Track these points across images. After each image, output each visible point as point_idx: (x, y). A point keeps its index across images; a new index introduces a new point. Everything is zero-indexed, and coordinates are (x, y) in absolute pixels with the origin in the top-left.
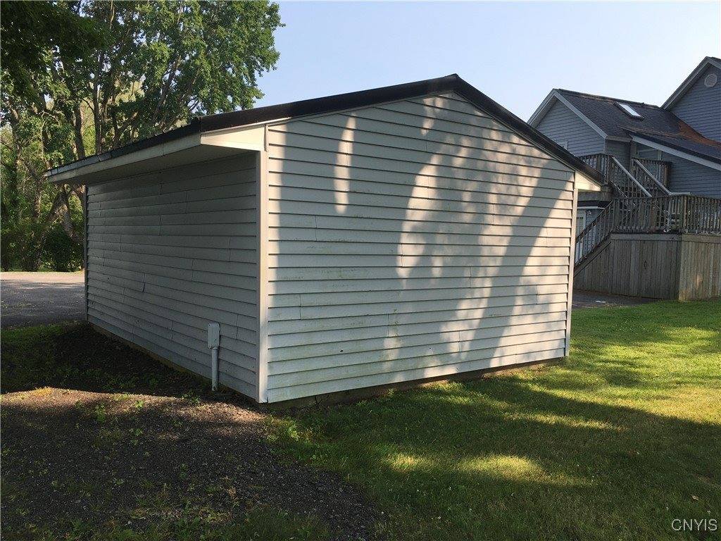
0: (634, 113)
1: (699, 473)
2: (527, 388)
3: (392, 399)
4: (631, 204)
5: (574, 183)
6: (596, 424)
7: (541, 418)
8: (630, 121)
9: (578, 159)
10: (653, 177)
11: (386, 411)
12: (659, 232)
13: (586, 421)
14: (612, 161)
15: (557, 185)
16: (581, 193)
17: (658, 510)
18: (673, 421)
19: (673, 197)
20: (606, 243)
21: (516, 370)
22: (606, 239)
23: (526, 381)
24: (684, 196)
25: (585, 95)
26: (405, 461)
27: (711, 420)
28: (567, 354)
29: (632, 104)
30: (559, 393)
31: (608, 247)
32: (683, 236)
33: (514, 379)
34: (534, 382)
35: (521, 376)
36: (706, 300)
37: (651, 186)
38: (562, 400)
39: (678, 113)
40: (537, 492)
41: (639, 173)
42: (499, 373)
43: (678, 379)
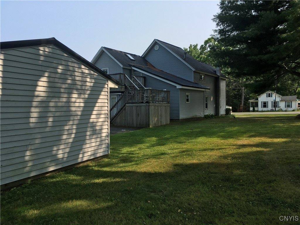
0: (132, 58)
1: (151, 192)
2: (92, 169)
3: (30, 184)
4: (132, 93)
5: (108, 85)
6: (118, 180)
7: (97, 181)
8: (131, 61)
9: (109, 75)
10: (139, 82)
11: (26, 190)
12: (142, 103)
13: (114, 179)
14: (125, 76)
15: (101, 85)
16: (111, 88)
17: (136, 209)
18: (145, 173)
19: (146, 89)
20: (125, 107)
21: (89, 162)
22: (124, 106)
23: (92, 166)
24: (149, 89)
25: (114, 50)
26: (33, 213)
27: (157, 171)
28: (109, 153)
29: (131, 55)
30: (105, 169)
31: (125, 109)
32: (150, 104)
33: (88, 166)
34: (95, 166)
35: (91, 164)
36: (159, 127)
37: (139, 85)
38: (106, 172)
39: (147, 59)
40: (91, 213)
41: (135, 81)
42: (81, 165)
43: (147, 157)
